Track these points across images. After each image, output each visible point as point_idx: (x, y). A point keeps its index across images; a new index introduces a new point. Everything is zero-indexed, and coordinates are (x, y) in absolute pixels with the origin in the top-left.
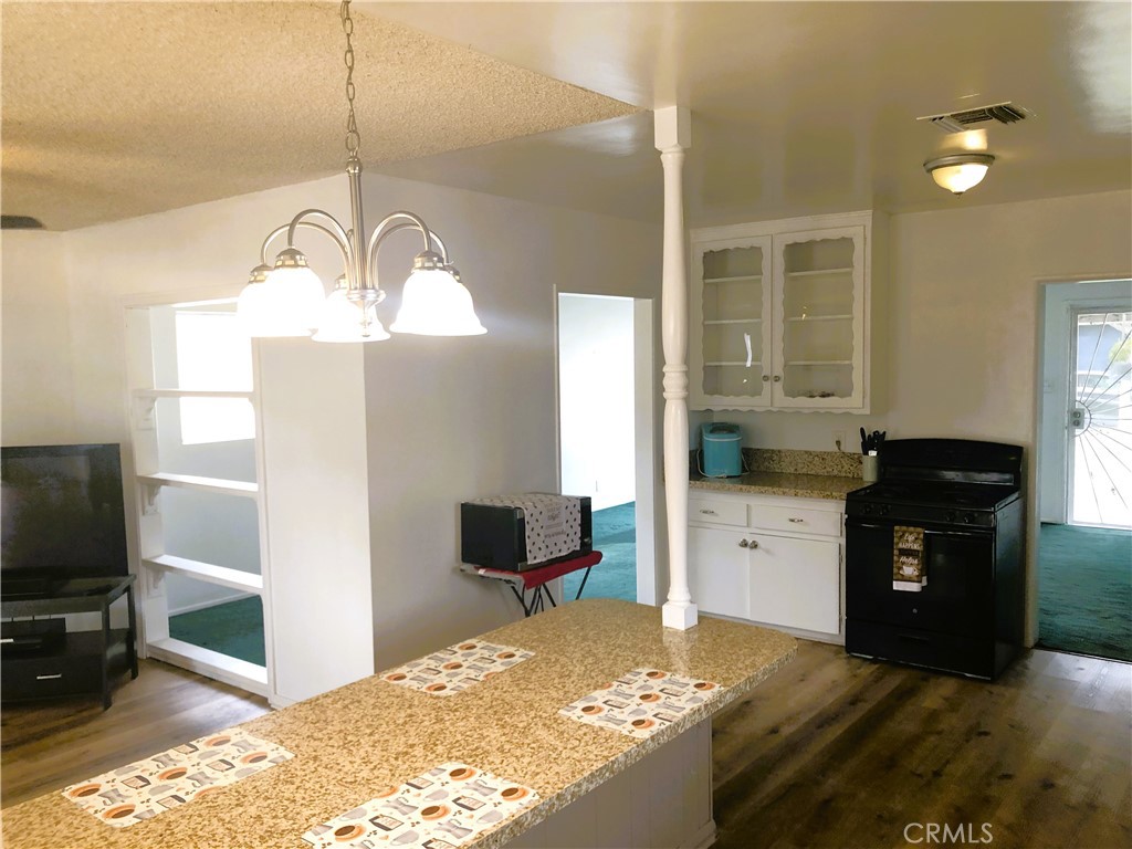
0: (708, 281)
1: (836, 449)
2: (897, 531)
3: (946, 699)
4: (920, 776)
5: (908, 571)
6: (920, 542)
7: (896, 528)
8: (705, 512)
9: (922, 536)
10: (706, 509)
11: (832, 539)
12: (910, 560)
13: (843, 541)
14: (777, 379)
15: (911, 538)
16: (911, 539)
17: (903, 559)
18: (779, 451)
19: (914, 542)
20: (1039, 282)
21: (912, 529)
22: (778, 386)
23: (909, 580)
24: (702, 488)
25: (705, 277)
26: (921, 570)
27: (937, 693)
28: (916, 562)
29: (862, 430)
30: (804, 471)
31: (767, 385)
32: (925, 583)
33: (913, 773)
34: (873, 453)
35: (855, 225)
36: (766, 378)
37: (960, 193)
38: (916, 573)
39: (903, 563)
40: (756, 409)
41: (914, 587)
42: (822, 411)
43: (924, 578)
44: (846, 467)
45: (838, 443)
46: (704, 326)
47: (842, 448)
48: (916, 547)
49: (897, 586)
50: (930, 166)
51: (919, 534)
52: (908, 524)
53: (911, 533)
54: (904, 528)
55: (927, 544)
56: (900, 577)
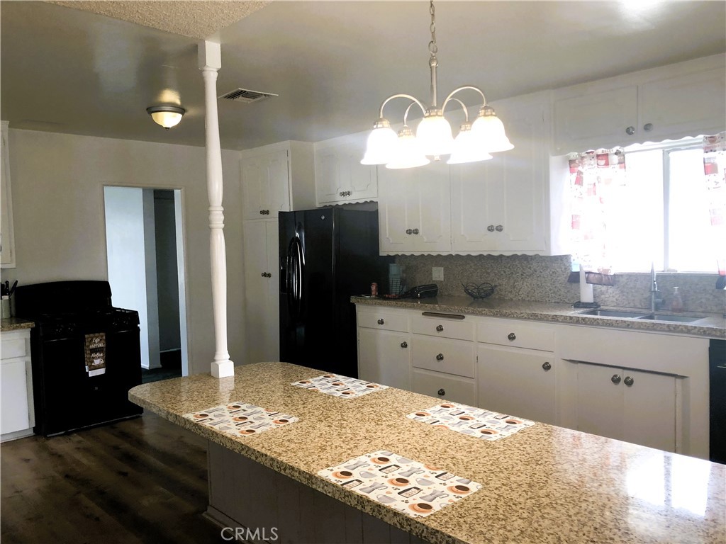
2: (88, 338)
5: (97, 362)
6: (104, 342)
7: (86, 336)
9: (104, 338)
12: (98, 354)
13: (29, 358)
15: (97, 340)
16: (98, 342)
17: (93, 355)
19: (99, 342)
21: (97, 334)
23: (98, 368)
26: (105, 359)
28: (102, 355)
32: (107, 368)
38: (102, 362)
39: (94, 358)
41: (102, 371)
43: (107, 364)
48: (101, 345)
49: (91, 374)
51: (102, 336)
52: (94, 333)
53: (97, 337)
54: (92, 335)
55: (108, 341)
56: (92, 367)
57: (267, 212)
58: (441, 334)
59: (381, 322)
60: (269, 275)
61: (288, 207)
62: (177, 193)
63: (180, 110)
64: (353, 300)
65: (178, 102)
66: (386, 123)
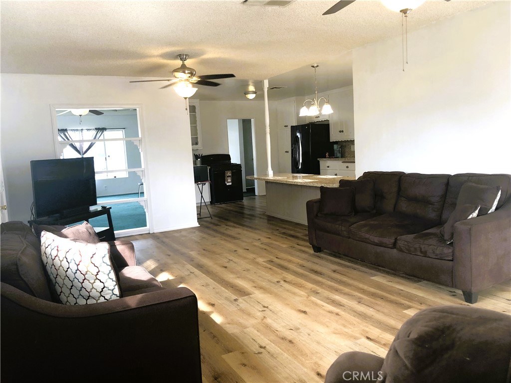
5: (229, 180)
16: (229, 173)
17: (228, 178)
21: (229, 171)
34: (199, 159)
35: (196, 103)
41: (230, 184)
48: (230, 175)
49: (228, 184)
55: (232, 173)
56: (228, 182)
57: (287, 126)
58: (348, 169)
59: (328, 167)
60: (288, 152)
61: (294, 124)
62: (252, 120)
63: (255, 93)
64: (318, 159)
65: (254, 90)
66: (305, 107)
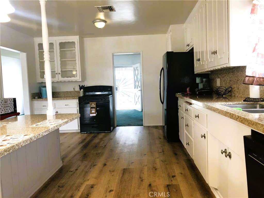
0: (40, 51)
1: (73, 90)
2: (90, 103)
3: (103, 136)
4: (102, 147)
6: (95, 105)
8: (44, 106)
9: (95, 104)
10: (44, 105)
11: (76, 108)
12: (93, 109)
13: (78, 108)
14: (59, 74)
15: (93, 104)
17: (92, 109)
18: (60, 92)
19: (94, 105)
20: (113, 53)
21: (93, 102)
22: (60, 75)
23: (93, 113)
24: (42, 100)
25: (39, 50)
26: (96, 111)
27: (101, 135)
28: (95, 109)
29: (79, 85)
30: (66, 96)
31: (57, 75)
32: (97, 114)
33: (101, 147)
34: (82, 90)
35: (75, 39)
36: (57, 74)
37: (100, 28)
38: (95, 112)
39: (92, 110)
40: (55, 81)
41: (95, 115)
42: (71, 81)
43: (96, 113)
44: (76, 94)
45: (74, 89)
46: (40, 62)
47: (75, 90)
48: (94, 106)
49: (91, 115)
50: (94, 22)
52: (92, 102)
53: (93, 103)
54: (92, 103)
56: (91, 113)
59: (180, 106)
